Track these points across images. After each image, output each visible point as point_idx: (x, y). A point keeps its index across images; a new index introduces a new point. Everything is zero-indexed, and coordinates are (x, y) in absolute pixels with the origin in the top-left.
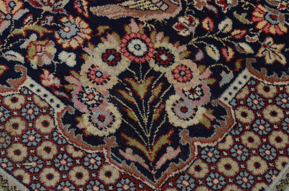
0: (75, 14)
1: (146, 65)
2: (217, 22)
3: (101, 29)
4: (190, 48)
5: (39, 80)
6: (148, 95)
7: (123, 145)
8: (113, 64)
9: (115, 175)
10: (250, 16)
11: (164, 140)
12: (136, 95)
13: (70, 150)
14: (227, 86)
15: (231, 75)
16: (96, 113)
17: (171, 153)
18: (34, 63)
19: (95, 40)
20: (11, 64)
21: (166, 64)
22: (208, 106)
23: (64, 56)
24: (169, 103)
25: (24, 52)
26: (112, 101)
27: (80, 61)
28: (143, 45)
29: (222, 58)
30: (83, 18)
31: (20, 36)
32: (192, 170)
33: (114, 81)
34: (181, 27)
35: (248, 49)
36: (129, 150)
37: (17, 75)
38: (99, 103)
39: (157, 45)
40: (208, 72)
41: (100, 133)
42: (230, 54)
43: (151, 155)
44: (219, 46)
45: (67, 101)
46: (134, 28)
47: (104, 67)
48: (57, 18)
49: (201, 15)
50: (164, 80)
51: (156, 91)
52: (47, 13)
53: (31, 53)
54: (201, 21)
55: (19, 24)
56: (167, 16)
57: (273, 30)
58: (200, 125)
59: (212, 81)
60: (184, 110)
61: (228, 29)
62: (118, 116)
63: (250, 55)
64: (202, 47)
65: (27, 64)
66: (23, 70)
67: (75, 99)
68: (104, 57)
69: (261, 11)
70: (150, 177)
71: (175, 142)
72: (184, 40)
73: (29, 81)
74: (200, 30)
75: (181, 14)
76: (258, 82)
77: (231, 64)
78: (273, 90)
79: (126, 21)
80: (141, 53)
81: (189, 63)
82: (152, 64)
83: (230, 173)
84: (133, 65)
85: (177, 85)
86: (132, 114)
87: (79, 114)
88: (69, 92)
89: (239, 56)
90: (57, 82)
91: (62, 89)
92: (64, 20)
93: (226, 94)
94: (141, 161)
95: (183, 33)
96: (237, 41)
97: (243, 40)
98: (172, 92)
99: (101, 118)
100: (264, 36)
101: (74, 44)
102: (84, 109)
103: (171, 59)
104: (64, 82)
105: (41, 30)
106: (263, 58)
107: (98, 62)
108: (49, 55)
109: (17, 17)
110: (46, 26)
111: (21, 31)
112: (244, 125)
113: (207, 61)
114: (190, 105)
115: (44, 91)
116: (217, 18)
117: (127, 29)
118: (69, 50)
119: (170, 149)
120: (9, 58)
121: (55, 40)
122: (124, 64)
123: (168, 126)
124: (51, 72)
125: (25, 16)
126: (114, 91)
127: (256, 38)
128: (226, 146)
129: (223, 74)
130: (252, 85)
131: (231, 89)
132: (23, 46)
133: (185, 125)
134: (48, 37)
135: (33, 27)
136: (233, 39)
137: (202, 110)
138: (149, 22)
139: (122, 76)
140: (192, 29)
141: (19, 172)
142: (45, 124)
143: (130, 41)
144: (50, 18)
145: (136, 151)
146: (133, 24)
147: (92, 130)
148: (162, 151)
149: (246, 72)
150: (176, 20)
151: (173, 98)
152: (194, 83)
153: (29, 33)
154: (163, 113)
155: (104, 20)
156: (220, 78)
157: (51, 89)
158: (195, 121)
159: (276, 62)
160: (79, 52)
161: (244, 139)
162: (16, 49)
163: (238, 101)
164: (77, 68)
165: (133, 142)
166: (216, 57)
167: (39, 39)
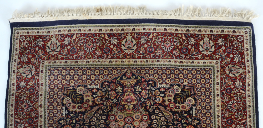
14: (65, 111)
15: (66, 113)
28: (85, 107)
32: (60, 93)
36: (72, 88)
39: (82, 109)
52: (105, 100)
54: (79, 119)
59: (68, 109)
61: (73, 121)
63: (66, 119)
75: (83, 118)
76: (61, 115)
93: (64, 109)
96: (70, 120)
106: (64, 120)
113: (72, 113)
117: (90, 108)
119: (66, 93)
129: (67, 112)
131: (64, 111)
136: (71, 120)
138: (88, 112)
143: (88, 106)
159: (61, 121)
163: (62, 109)
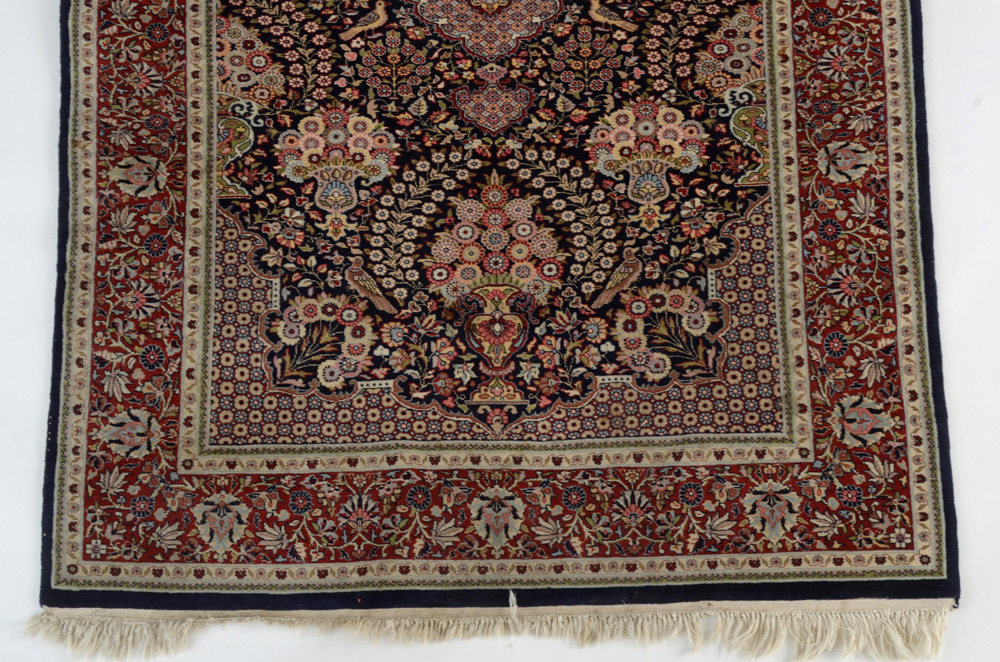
1: (652, 314)
2: (667, 254)
3: (609, 314)
4: (667, 282)
5: (604, 374)
6: (669, 330)
7: (682, 371)
8: (634, 329)
9: (693, 391)
10: (683, 235)
11: (701, 349)
12: (663, 337)
13: (657, 397)
16: (652, 367)
17: (711, 353)
18: (592, 366)
19: (612, 323)
20: (581, 377)
21: (663, 303)
22: (707, 309)
23: (604, 348)
24: (684, 325)
25: (581, 364)
26: (654, 351)
27: (615, 343)
29: (689, 272)
30: (593, 316)
31: (570, 358)
33: (644, 339)
34: (651, 274)
35: (699, 255)
37: (590, 381)
38: (648, 358)
40: (689, 288)
41: (664, 375)
42: (692, 267)
43: (701, 363)
44: (681, 267)
45: (630, 372)
46: (626, 298)
47: (631, 335)
48: (579, 329)
49: (655, 257)
50: (670, 314)
51: (672, 325)
53: (585, 362)
55: (563, 350)
56: (637, 274)
57: (702, 232)
58: (712, 323)
60: (696, 322)
62: (664, 356)
64: (673, 276)
65: (589, 370)
67: (633, 368)
68: (626, 329)
69: (686, 226)
70: (712, 375)
71: (708, 345)
72: (659, 281)
73: (599, 379)
74: (663, 267)
77: (698, 272)
78: (733, 268)
79: (617, 297)
80: (643, 310)
81: (675, 292)
82: (655, 310)
83: (752, 337)
84: (646, 320)
85: (679, 311)
86: (671, 349)
87: (643, 374)
88: (626, 367)
89: (698, 263)
90: (614, 366)
91: (621, 368)
92: (584, 327)
94: (699, 371)
95: (656, 276)
97: (691, 252)
98: (681, 317)
99: (657, 366)
100: (700, 239)
101: (603, 336)
102: (643, 369)
103: (662, 298)
104: (619, 363)
105: (577, 344)
107: (626, 335)
108: (596, 354)
109: (558, 348)
110: (579, 339)
111: (568, 353)
112: (735, 303)
114: (696, 316)
115: (613, 377)
116: (666, 251)
118: (603, 342)
120: (577, 375)
121: (590, 343)
122: (641, 324)
123: (696, 340)
124: (606, 363)
125: (562, 343)
126: (650, 344)
127: (697, 245)
128: (736, 323)
130: (719, 275)
132: (578, 361)
133: (704, 330)
134: (585, 344)
135: (572, 345)
137: (705, 314)
139: (646, 331)
140: (658, 270)
141: (643, 432)
142: (631, 395)
144: (576, 332)
145: (692, 368)
146: (623, 295)
147: (658, 377)
149: (710, 271)
150: (644, 273)
151: (684, 320)
152: (688, 301)
153: (573, 351)
154: (687, 334)
155: (605, 308)
156: (699, 287)
157: (615, 373)
158: (708, 324)
160: (610, 338)
161: (742, 311)
164: (618, 349)
165: (686, 365)
166: (686, 275)
167: (582, 350)
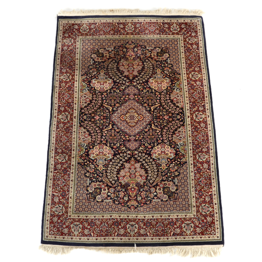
0: (151, 188)
1: (164, 187)
3: (155, 187)
4: (167, 181)
5: (154, 199)
6: (168, 190)
8: (161, 190)
9: (172, 203)
10: (170, 171)
11: (174, 194)
12: (166, 192)
13: (165, 204)
16: (164, 198)
17: (176, 195)
18: (152, 197)
19: (156, 189)
20: (150, 200)
22: (175, 186)
23: (154, 194)
24: (171, 189)
25: (150, 197)
26: (164, 194)
27: (157, 193)
29: (172, 179)
31: (147, 196)
33: (163, 192)
34: (164, 179)
35: (173, 175)
37: (152, 200)
38: (163, 196)
40: (172, 182)
41: (166, 199)
42: (172, 177)
43: (174, 197)
44: (170, 177)
45: (160, 199)
46: (159, 184)
47: (160, 191)
48: (149, 190)
49: (165, 175)
50: (168, 187)
51: (168, 189)
55: (146, 194)
56: (161, 179)
57: (174, 171)
58: (176, 189)
60: (173, 189)
62: (167, 196)
64: (168, 179)
65: (151, 198)
66: (152, 199)
67: (160, 198)
68: (159, 190)
70: (176, 200)
71: (175, 193)
72: (166, 180)
73: (153, 200)
77: (173, 179)
78: (180, 178)
79: (157, 183)
80: (162, 186)
81: (169, 183)
82: (165, 186)
83: (184, 192)
85: (170, 186)
86: (168, 194)
87: (162, 199)
88: (159, 198)
89: (173, 177)
90: (156, 197)
91: (158, 198)
94: (174, 199)
95: (165, 179)
97: (172, 175)
98: (170, 188)
99: (165, 198)
100: (174, 172)
101: (154, 191)
102: (162, 198)
104: (157, 197)
105: (149, 193)
107: (159, 191)
111: (147, 195)
114: (173, 188)
115: (156, 200)
116: (167, 174)
118: (154, 192)
122: (162, 189)
123: (173, 192)
126: (164, 193)
127: (173, 173)
128: (181, 189)
133: (175, 190)
134: (151, 193)
135: (148, 193)
137: (175, 187)
139: (163, 190)
140: (165, 178)
141: (162, 211)
142: (160, 203)
145: (172, 198)
146: (158, 183)
147: (165, 200)
148: (175, 196)
149: (176, 178)
150: (162, 178)
151: (171, 188)
152: (171, 184)
153: (148, 194)
154: (171, 191)
155: (155, 186)
156: (173, 182)
157: (157, 199)
158: (175, 189)
160: (156, 192)
161: (182, 186)
162: (149, 197)
164: (157, 194)
165: (171, 197)
166: (171, 179)
